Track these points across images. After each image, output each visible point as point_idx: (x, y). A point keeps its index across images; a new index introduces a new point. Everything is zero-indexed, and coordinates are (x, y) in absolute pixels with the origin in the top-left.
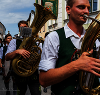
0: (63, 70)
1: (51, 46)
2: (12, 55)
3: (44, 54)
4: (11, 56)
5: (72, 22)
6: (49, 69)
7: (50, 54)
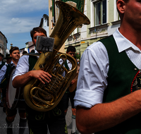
0: (119, 106)
1: (94, 65)
2: (24, 79)
3: (83, 78)
4: (22, 80)
5: (128, 26)
6: (93, 104)
7: (94, 79)
